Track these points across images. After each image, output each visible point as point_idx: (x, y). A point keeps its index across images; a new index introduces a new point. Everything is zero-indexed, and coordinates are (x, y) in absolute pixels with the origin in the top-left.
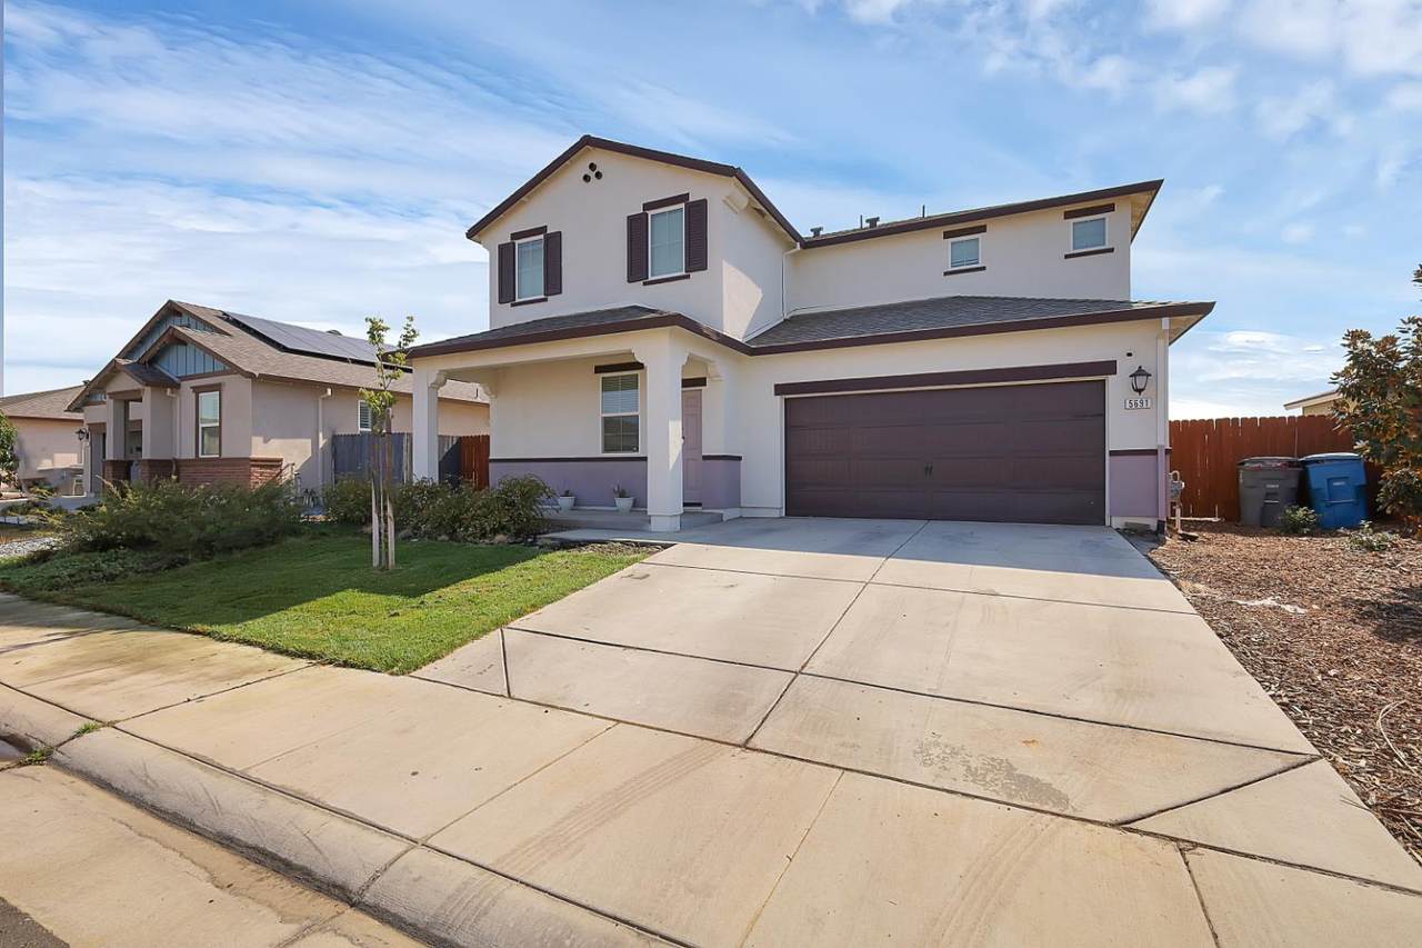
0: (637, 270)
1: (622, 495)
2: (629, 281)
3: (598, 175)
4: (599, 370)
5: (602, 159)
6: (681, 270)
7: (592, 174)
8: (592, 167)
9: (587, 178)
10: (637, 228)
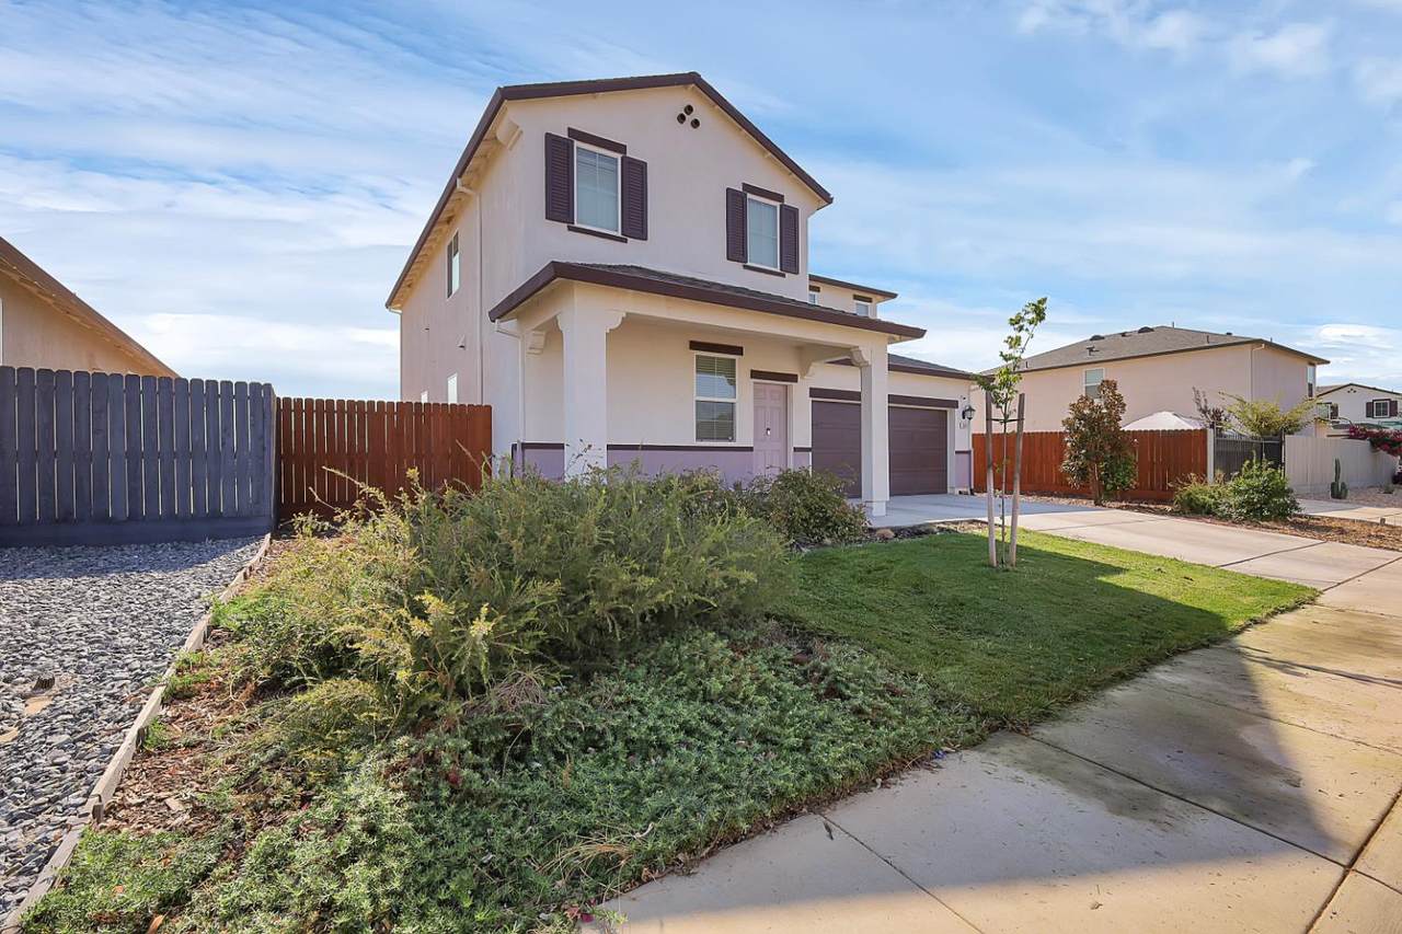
0: (737, 249)
2: (728, 259)
3: (695, 123)
4: (694, 345)
6: (777, 267)
7: (689, 118)
8: (689, 109)
9: (681, 118)
10: (737, 203)
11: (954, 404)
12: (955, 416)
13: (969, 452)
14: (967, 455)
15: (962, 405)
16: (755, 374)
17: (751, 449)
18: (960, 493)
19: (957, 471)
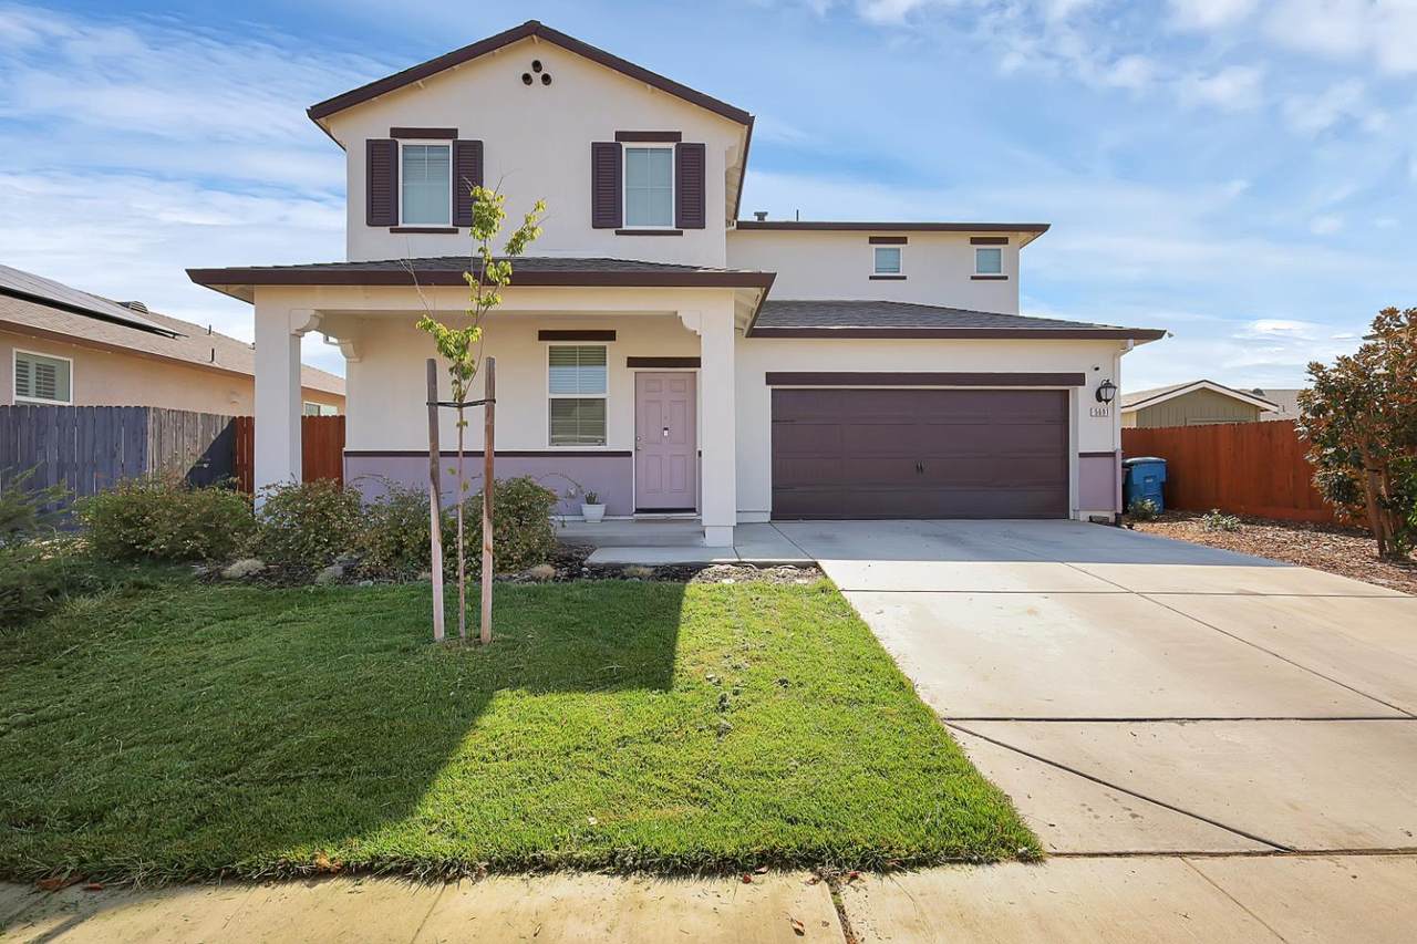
0: (606, 211)
1: (591, 500)
2: (594, 227)
3: (546, 79)
4: (545, 335)
5: (553, 60)
6: (671, 225)
7: (537, 77)
8: (537, 66)
9: (527, 79)
10: (606, 161)
11: (1078, 379)
12: (1082, 398)
13: (1113, 455)
14: (1110, 460)
15: (1093, 381)
16: (633, 362)
17: (628, 454)
18: (1091, 519)
19: (1088, 487)
